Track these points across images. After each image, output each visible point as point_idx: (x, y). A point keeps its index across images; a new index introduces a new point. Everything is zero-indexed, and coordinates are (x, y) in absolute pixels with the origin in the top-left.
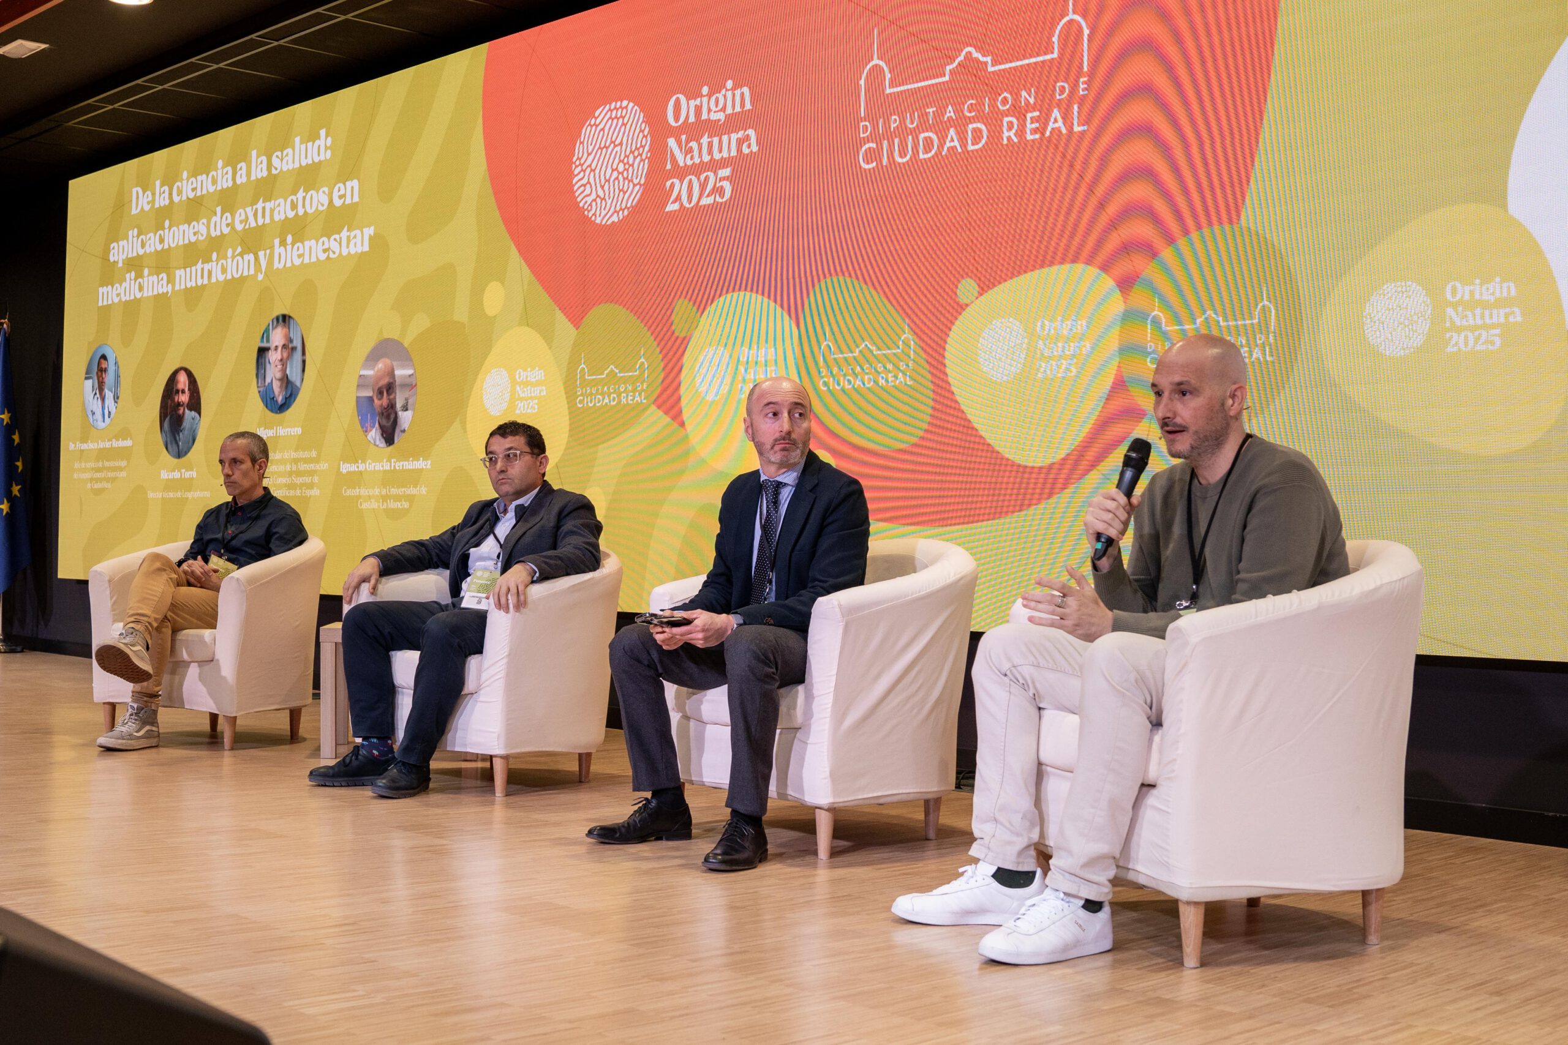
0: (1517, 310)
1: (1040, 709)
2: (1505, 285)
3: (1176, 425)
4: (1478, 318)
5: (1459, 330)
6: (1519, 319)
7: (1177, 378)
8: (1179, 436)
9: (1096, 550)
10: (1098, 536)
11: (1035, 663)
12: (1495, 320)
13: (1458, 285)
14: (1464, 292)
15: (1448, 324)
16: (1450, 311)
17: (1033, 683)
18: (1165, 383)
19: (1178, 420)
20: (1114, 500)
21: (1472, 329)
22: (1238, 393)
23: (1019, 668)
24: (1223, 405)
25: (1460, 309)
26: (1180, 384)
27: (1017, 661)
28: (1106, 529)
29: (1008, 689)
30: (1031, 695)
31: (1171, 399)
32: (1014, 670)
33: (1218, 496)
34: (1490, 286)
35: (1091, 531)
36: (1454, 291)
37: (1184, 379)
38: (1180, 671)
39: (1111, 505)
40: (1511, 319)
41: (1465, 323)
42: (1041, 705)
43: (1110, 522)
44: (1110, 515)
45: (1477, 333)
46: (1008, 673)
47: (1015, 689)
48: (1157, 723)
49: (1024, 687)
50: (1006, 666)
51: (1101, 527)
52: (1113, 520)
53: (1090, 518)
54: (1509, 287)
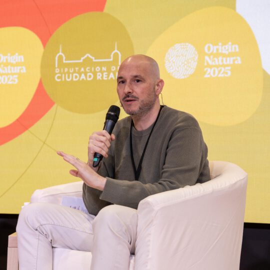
0: (239, 58)
1: (53, 247)
2: (233, 46)
3: (133, 96)
4: (220, 61)
5: (211, 67)
6: (240, 62)
7: (135, 74)
8: (133, 103)
9: (94, 162)
10: (95, 155)
11: (53, 223)
12: (228, 63)
13: (211, 46)
14: (214, 49)
15: (206, 64)
16: (207, 58)
17: (52, 234)
18: (128, 75)
19: (134, 94)
20: (104, 136)
21: (217, 66)
22: (160, 84)
23: (44, 226)
24: (154, 88)
25: (212, 57)
26: (136, 76)
27: (43, 223)
28: (101, 151)
29: (38, 237)
30: (50, 240)
31: (131, 84)
32: (40, 226)
33: (149, 135)
34: (226, 46)
35: (92, 152)
36: (209, 49)
37: (138, 74)
38: (149, 225)
39: (103, 139)
40: (236, 62)
41: (214, 64)
42: (54, 246)
43: (102, 147)
44: (103, 144)
45: (219, 69)
46: (38, 229)
47: (42, 237)
48: (133, 253)
49: (46, 236)
50: (37, 225)
51: (98, 150)
52: (104, 146)
53: (91, 145)
54: (235, 47)
